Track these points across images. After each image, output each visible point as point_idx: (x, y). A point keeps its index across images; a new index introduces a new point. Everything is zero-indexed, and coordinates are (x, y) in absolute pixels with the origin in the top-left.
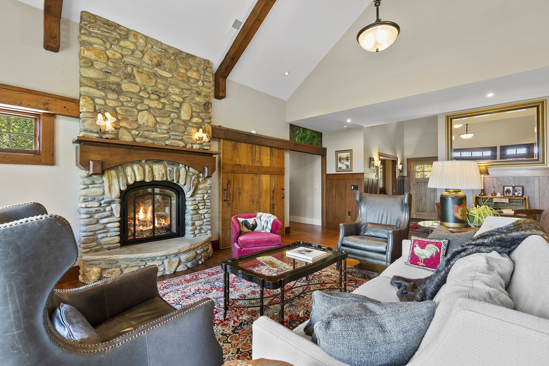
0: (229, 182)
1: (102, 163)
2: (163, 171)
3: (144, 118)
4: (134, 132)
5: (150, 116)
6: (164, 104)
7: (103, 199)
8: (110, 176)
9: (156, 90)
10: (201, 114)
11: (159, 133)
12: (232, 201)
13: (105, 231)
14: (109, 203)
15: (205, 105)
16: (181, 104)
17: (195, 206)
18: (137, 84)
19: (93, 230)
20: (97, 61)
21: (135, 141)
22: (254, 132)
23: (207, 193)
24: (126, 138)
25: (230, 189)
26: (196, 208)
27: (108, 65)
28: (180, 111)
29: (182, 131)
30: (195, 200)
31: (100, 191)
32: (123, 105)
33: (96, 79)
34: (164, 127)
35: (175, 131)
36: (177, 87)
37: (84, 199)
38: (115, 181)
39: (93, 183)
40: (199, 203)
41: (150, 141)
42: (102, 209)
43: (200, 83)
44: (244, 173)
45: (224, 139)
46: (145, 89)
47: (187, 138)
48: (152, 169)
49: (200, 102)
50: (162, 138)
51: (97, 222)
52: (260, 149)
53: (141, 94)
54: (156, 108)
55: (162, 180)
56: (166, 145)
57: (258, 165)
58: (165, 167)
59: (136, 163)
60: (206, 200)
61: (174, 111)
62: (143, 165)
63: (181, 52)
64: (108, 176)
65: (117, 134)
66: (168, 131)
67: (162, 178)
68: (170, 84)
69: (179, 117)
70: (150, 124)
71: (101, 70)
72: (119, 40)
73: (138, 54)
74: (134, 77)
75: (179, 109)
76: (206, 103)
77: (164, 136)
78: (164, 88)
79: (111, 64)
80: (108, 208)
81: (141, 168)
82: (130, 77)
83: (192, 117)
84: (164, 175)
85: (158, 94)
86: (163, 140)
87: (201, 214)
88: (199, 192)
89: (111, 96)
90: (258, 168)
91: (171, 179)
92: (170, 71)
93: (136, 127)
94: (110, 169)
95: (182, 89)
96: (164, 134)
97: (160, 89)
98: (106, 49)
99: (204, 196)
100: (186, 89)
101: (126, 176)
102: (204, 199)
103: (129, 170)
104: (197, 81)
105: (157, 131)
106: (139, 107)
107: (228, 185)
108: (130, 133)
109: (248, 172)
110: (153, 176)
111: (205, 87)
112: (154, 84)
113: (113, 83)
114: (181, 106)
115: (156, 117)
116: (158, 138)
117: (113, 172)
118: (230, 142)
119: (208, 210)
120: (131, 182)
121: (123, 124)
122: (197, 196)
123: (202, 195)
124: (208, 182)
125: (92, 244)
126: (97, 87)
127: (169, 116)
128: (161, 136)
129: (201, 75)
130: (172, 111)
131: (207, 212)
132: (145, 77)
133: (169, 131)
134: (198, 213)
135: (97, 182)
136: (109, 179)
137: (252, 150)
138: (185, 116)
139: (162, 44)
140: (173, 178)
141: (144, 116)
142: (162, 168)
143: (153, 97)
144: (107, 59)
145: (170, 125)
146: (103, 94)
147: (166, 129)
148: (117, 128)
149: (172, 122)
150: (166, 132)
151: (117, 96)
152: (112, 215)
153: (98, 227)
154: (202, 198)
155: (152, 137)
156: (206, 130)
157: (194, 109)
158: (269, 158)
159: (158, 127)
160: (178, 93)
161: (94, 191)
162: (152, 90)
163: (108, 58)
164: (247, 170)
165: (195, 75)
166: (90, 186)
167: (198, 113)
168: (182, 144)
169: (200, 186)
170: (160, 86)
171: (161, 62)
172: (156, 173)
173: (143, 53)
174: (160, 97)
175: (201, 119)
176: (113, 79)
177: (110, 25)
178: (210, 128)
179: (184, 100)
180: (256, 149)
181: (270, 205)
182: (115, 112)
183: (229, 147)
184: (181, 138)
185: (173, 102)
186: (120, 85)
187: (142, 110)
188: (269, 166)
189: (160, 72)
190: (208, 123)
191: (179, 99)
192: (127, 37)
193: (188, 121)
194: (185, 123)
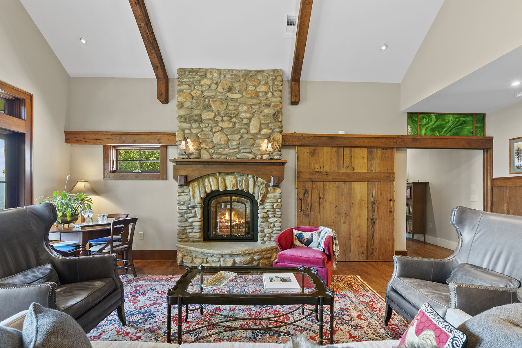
0: (306, 191)
1: (186, 177)
2: (234, 182)
3: (218, 138)
4: (211, 151)
5: (223, 136)
6: (235, 123)
7: (190, 204)
8: (194, 187)
9: (227, 112)
10: (270, 125)
11: (231, 149)
12: (310, 212)
13: (191, 227)
14: (194, 207)
15: (274, 115)
16: (250, 119)
17: (264, 214)
18: (212, 111)
19: (183, 226)
20: (186, 101)
21: (212, 158)
22: (341, 133)
23: (277, 202)
24: (205, 156)
25: (308, 199)
26: (265, 216)
27: (192, 102)
28: (249, 127)
29: (251, 143)
30: (264, 208)
31: (187, 198)
32: (203, 131)
33: (185, 115)
34: (234, 143)
35: (245, 145)
36: (246, 104)
37: (178, 203)
38: (197, 191)
39: (184, 192)
40: (268, 211)
41: (223, 157)
42: (189, 211)
43: (269, 95)
44: (326, 180)
45: (299, 146)
46: (219, 114)
47: (256, 149)
48: (224, 180)
49: (268, 113)
50: (233, 153)
51: (186, 221)
52: (351, 151)
53: (216, 119)
54: (227, 128)
55: (233, 189)
56: (238, 158)
57: (348, 170)
58: (236, 178)
59: (212, 176)
60: (276, 209)
61: (243, 127)
62: (217, 177)
63: (250, 71)
64: (192, 186)
65: (199, 154)
66: (238, 146)
67: (232, 187)
68: (240, 104)
69: (248, 132)
70: (223, 142)
71: (188, 108)
72: (200, 81)
73: (214, 86)
74: (211, 106)
75: (248, 124)
76: (276, 113)
77: (235, 151)
78: (234, 109)
79: (194, 101)
80: (193, 211)
81: (215, 179)
82: (207, 107)
83: (260, 130)
84: (234, 185)
85: (230, 115)
86: (234, 154)
87: (271, 223)
88: (268, 201)
89: (195, 125)
90: (348, 175)
91: (241, 188)
92: (240, 92)
93: (211, 147)
94: (193, 181)
95: (251, 105)
96: (235, 149)
97: (231, 110)
98: (192, 91)
99: (273, 205)
100: (255, 105)
101: (204, 186)
102: (273, 208)
103: (206, 181)
104: (266, 93)
105: (229, 147)
106: (214, 130)
107: (304, 194)
108: (208, 151)
109: (332, 180)
110: (226, 187)
111: (276, 97)
112: (225, 108)
113: (196, 116)
114: (250, 122)
115: (228, 135)
116: (230, 153)
117: (196, 184)
118: (308, 148)
119: (278, 219)
120: (208, 191)
121: (203, 146)
122: (266, 204)
123: (271, 204)
124: (278, 191)
125: (183, 236)
126: (185, 122)
127: (239, 132)
128: (232, 151)
129: (270, 86)
130: (241, 127)
131: (277, 220)
132: (218, 103)
133: (239, 146)
134: (267, 221)
135: (186, 191)
136: (193, 189)
137: (338, 155)
138: (253, 130)
139: (232, 70)
140: (243, 187)
141: (217, 136)
142: (232, 179)
143: (225, 118)
144: (191, 98)
145: (240, 141)
146: (189, 125)
147: (236, 144)
148: (198, 149)
149: (242, 137)
150: (235, 147)
151: (198, 124)
152: (195, 216)
153: (187, 224)
154: (271, 207)
155: (224, 153)
156: (275, 139)
157: (262, 121)
158: (366, 161)
159: (230, 144)
160: (246, 110)
161: (185, 198)
162: (224, 113)
163: (193, 97)
164: (330, 178)
165: (263, 88)
166: (182, 194)
167: (267, 124)
168: (251, 156)
169: (269, 195)
170: (230, 108)
171: (232, 86)
172: (228, 184)
173: (217, 84)
174: (231, 118)
175: (271, 129)
176: (196, 112)
177: (193, 71)
178: (280, 137)
179: (253, 114)
180: (345, 152)
181: (367, 219)
182: (197, 136)
183: (306, 154)
184: (250, 151)
185: (242, 119)
186: (201, 115)
187: (216, 132)
188: (367, 171)
189: (231, 95)
190: (278, 132)
191: (248, 115)
192: (205, 76)
193: (257, 134)
194: (254, 137)
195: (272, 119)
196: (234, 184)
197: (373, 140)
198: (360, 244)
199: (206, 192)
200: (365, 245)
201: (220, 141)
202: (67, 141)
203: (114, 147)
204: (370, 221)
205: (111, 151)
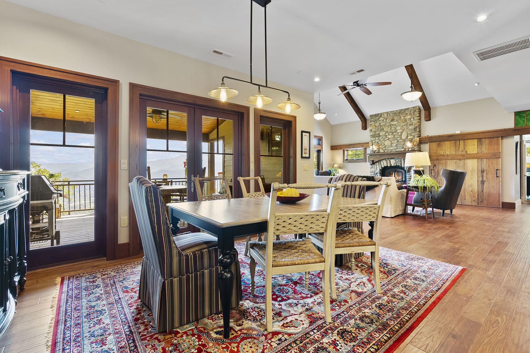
0: (435, 165)
1: (373, 161)
2: (395, 162)
3: (387, 143)
4: (384, 149)
5: (389, 142)
6: (395, 135)
7: (375, 172)
8: (376, 165)
9: (391, 131)
10: (412, 134)
12: (437, 176)
14: (377, 174)
15: (414, 129)
16: (402, 132)
18: (384, 131)
20: (373, 129)
21: (384, 152)
22: (458, 132)
24: (382, 151)
25: (436, 169)
27: (375, 129)
29: (403, 144)
30: (410, 174)
31: (374, 170)
32: (380, 140)
34: (395, 144)
35: (400, 145)
36: (400, 126)
38: (378, 166)
39: (372, 167)
41: (390, 151)
43: (412, 119)
44: (447, 159)
45: (430, 142)
46: (387, 132)
47: (405, 146)
48: (390, 162)
49: (411, 128)
52: (464, 142)
53: (386, 134)
54: (391, 138)
55: (394, 166)
56: (397, 151)
57: (463, 153)
58: (396, 160)
61: (399, 137)
62: (387, 160)
63: (402, 110)
65: (379, 150)
68: (397, 126)
69: (401, 139)
70: (389, 145)
71: (374, 131)
72: (379, 119)
73: (385, 120)
74: (383, 129)
75: (401, 135)
78: (394, 129)
79: (376, 128)
81: (385, 161)
82: (382, 130)
83: (407, 137)
84: (395, 164)
86: (395, 149)
89: (377, 138)
90: (463, 156)
92: (397, 121)
94: (376, 162)
95: (402, 126)
96: (395, 147)
98: (375, 124)
100: (404, 125)
101: (381, 165)
103: (382, 162)
104: (410, 119)
105: (392, 146)
106: (385, 140)
107: (434, 167)
108: (383, 149)
110: (391, 164)
111: (415, 120)
112: (390, 129)
113: (377, 134)
115: (392, 141)
116: (393, 149)
117: (377, 163)
118: (435, 143)
120: (383, 166)
121: (380, 147)
126: (373, 137)
127: (397, 139)
129: (412, 115)
132: (387, 127)
133: (397, 145)
137: (455, 145)
138: (404, 137)
139: (393, 111)
140: (399, 164)
143: (390, 134)
145: (397, 143)
146: (374, 139)
148: (378, 148)
149: (398, 141)
151: (378, 138)
155: (390, 149)
156: (415, 141)
157: (408, 133)
158: (476, 147)
160: (400, 129)
161: (373, 170)
162: (389, 132)
163: (376, 126)
164: (450, 158)
165: (409, 117)
167: (411, 134)
168: (403, 150)
170: (392, 129)
171: (393, 119)
172: (392, 163)
173: (386, 119)
174: (393, 133)
175: (413, 136)
176: (377, 133)
177: (376, 115)
178: (418, 139)
179: (404, 130)
180: (460, 143)
181: (478, 181)
182: (378, 143)
183: (434, 146)
184: (402, 147)
185: (398, 133)
186: (379, 134)
188: (477, 153)
189: (392, 123)
190: (417, 137)
191: (401, 131)
192: (381, 116)
193: (406, 139)
194: (404, 141)
195: (413, 131)
197: (480, 134)
198: (472, 195)
199: (382, 167)
200: (476, 196)
201: (388, 144)
202: (331, 149)
203: (347, 150)
204: (480, 183)
205: (345, 152)
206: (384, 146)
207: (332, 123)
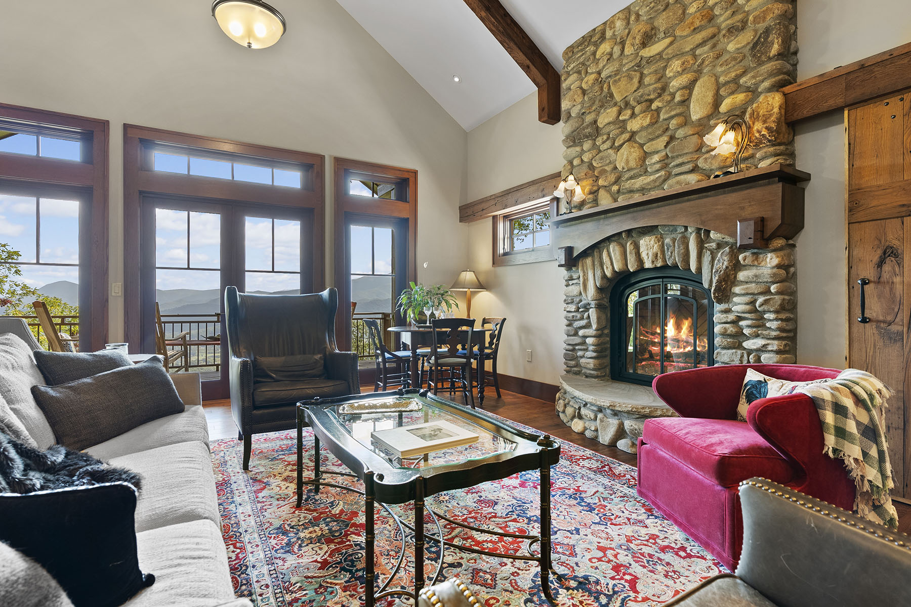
0: (891, 253)
1: (571, 250)
2: (656, 248)
3: (626, 157)
4: (615, 188)
5: (632, 150)
6: (658, 110)
7: (581, 301)
8: (585, 267)
9: (640, 94)
10: (743, 80)
11: (652, 174)
13: (583, 347)
14: (587, 307)
15: (755, 44)
16: (690, 87)
17: (727, 325)
18: (615, 104)
19: (571, 343)
20: (574, 105)
23: (767, 292)
24: (605, 202)
25: (897, 280)
26: (729, 332)
27: (583, 103)
28: (688, 107)
29: (692, 148)
30: (727, 311)
31: (576, 290)
32: (600, 151)
33: (572, 132)
34: (656, 158)
35: (680, 155)
36: (681, 55)
37: (565, 300)
38: (590, 274)
39: (572, 278)
40: (740, 319)
41: (637, 194)
42: (579, 316)
45: (853, 105)
46: (627, 104)
47: (706, 159)
48: (637, 247)
49: (738, 49)
50: (655, 181)
51: (576, 334)
53: (621, 118)
54: (643, 129)
55: (654, 266)
58: (661, 239)
59: (615, 241)
60: (765, 312)
61: (673, 113)
62: (623, 242)
64: (583, 266)
65: (596, 200)
66: (665, 163)
67: (653, 262)
68: (669, 60)
69: (686, 121)
70: (632, 164)
71: (577, 116)
72: (594, 53)
73: (617, 51)
74: (612, 95)
75: (685, 102)
76: (760, 37)
77: (657, 175)
78: (655, 78)
79: (586, 98)
80: (586, 315)
81: (619, 248)
82: (607, 100)
83: (717, 103)
84: (657, 256)
85: (647, 97)
86: (657, 184)
87: (750, 352)
88: (737, 290)
89: (587, 145)
91: (671, 262)
92: (667, 33)
93: (613, 180)
94: (584, 255)
95: (693, 50)
96: (658, 171)
97: (649, 85)
98: (582, 80)
99: (753, 303)
100: (703, 44)
101: (602, 265)
102: (755, 311)
103: (605, 254)
105: (646, 171)
106: (617, 143)
107: (880, 264)
108: (609, 191)
110: (640, 261)
112: (636, 85)
113: (588, 126)
114: (690, 94)
115: (644, 144)
116: (648, 184)
117: (589, 261)
118: (894, 101)
119: (769, 342)
120: (608, 273)
121: (601, 182)
122: (735, 299)
123: (747, 299)
124: (768, 260)
125: (571, 362)
126: (574, 144)
127: (667, 129)
128: (652, 178)
130: (669, 115)
131: (764, 346)
132: (624, 83)
133: (669, 161)
134: (739, 346)
135: (575, 276)
136: (584, 272)
138: (697, 112)
140: (675, 259)
141: (623, 154)
142: (652, 242)
143: (638, 109)
144: (581, 96)
145: (668, 149)
146: (578, 149)
147: (658, 160)
148: (592, 191)
149: (672, 138)
150: (658, 166)
151: (592, 142)
152: (588, 326)
153: (577, 340)
154: (748, 307)
155: (637, 186)
156: (758, 114)
157: (722, 79)
159: (647, 163)
160: (679, 69)
161: (574, 290)
162: (634, 99)
163: (584, 92)
166: (571, 282)
167: (736, 80)
168: (693, 179)
169: (742, 275)
170: (647, 80)
171: (652, 29)
172: (644, 255)
173: (623, 43)
174: (651, 101)
175: (748, 89)
176: (589, 118)
177: (586, 40)
178: (775, 101)
179: (699, 72)
182: (591, 167)
184: (689, 167)
185: (673, 95)
186: (595, 122)
187: (621, 146)
189: (647, 52)
190: (770, 90)
191: (684, 80)
192: (603, 37)
193: (709, 117)
194: (704, 127)
195: (749, 62)
196: (657, 254)
199: (604, 276)
201: (627, 161)
202: (462, 219)
203: (505, 217)
205: (501, 226)
206: (612, 178)
207: (466, 123)
